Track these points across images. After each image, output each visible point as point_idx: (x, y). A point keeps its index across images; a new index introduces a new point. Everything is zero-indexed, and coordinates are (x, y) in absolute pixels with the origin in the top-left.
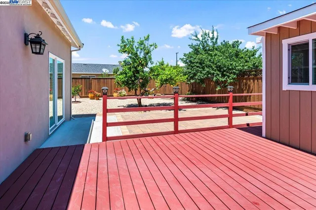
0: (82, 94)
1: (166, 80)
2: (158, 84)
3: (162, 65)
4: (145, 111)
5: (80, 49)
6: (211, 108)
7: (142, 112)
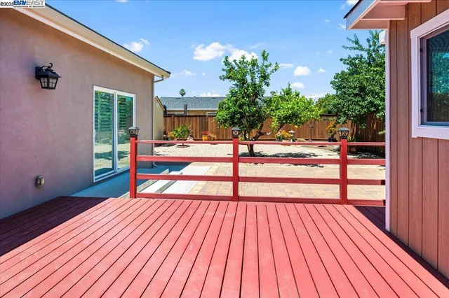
0: (196, 137)
1: (286, 118)
2: (275, 124)
3: (287, 94)
4: (256, 164)
5: (163, 80)
6: (375, 167)
7: (252, 164)
